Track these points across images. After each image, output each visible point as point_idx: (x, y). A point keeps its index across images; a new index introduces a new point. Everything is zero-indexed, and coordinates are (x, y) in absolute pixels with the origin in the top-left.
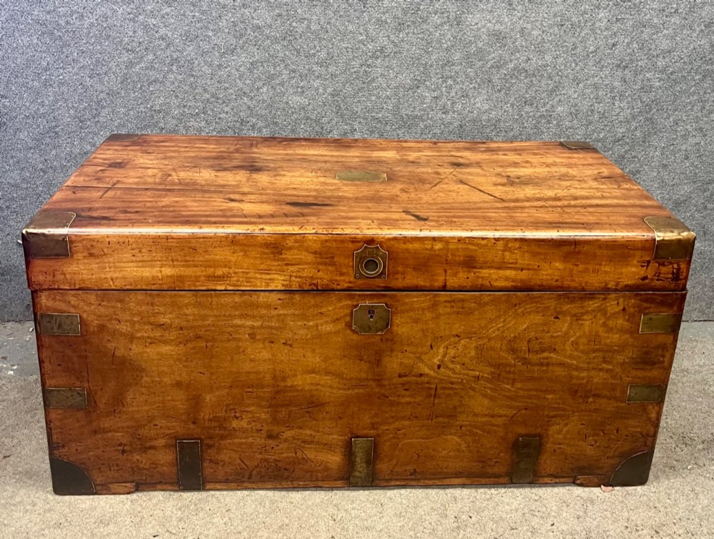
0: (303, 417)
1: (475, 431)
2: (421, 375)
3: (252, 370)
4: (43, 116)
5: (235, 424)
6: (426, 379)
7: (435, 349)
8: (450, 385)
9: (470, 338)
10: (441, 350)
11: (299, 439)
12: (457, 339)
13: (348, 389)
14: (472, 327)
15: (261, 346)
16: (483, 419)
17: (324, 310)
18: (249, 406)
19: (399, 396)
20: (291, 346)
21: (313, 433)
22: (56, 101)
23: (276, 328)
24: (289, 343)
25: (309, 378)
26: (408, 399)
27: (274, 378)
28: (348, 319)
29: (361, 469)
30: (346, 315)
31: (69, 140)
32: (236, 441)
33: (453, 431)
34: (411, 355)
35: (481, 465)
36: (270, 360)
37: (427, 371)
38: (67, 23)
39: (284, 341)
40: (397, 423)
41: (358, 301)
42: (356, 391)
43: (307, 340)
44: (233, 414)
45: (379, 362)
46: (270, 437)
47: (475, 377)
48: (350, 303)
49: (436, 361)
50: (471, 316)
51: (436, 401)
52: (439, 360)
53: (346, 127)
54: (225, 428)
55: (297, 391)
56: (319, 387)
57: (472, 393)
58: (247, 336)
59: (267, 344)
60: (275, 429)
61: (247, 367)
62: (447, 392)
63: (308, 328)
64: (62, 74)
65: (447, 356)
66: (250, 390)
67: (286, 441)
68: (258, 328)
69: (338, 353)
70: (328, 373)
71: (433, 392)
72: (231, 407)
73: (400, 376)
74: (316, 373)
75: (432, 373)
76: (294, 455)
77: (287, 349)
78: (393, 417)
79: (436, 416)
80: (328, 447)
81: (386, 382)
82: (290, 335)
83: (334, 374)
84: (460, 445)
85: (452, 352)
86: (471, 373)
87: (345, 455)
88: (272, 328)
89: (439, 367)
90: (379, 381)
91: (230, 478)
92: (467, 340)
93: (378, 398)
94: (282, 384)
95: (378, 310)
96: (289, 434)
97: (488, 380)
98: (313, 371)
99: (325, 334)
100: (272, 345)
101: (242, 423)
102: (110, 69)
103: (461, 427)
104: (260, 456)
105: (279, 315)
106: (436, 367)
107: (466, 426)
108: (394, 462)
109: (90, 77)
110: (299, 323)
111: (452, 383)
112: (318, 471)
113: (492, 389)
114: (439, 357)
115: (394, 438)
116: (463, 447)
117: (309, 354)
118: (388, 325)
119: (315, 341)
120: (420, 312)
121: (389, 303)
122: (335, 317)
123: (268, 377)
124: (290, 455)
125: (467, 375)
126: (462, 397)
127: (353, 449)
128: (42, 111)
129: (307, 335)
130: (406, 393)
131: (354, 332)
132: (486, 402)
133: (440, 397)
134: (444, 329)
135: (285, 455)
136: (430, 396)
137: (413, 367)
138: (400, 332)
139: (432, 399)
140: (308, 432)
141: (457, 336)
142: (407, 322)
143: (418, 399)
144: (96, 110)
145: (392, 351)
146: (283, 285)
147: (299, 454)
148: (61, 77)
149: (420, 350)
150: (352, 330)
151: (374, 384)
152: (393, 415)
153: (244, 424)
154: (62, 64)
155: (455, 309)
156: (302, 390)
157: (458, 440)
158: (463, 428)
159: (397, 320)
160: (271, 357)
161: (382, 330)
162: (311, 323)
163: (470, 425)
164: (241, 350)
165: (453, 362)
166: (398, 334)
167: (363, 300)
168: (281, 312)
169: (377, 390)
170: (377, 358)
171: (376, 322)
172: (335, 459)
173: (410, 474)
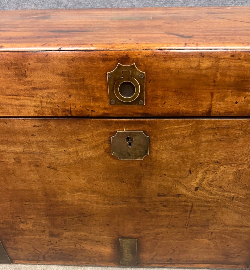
0: (76, 223)
1: (224, 236)
2: (179, 195)
3: (25, 188)
5: (22, 226)
6: (183, 199)
7: (194, 174)
8: (206, 204)
9: (230, 165)
10: (200, 175)
11: (76, 238)
12: (217, 165)
13: (113, 205)
14: (234, 154)
15: (28, 169)
16: (232, 229)
17: (82, 137)
18: (30, 214)
19: (158, 211)
20: (55, 169)
21: (87, 234)
23: (39, 154)
24: (53, 167)
25: (77, 196)
26: (166, 213)
27: (46, 194)
28: (107, 145)
29: (127, 255)
30: (104, 143)
32: (26, 237)
33: (204, 236)
34: (170, 179)
35: (224, 257)
36: (38, 180)
37: (184, 191)
39: (47, 165)
40: (156, 230)
41: (115, 128)
42: (120, 206)
43: (69, 164)
44: (19, 220)
45: (139, 184)
46: (52, 235)
47: (230, 198)
48: (106, 130)
49: (194, 184)
50: (234, 143)
51: (192, 215)
52: (197, 184)
53: (128, 4)
54: (16, 229)
55: (68, 205)
56: (87, 203)
57: (225, 210)
59: (33, 168)
60: (55, 231)
61: (21, 186)
62: (202, 208)
63: (69, 154)
65: (206, 180)
66: (27, 203)
67: (66, 238)
69: (101, 176)
70: (93, 192)
71: (189, 209)
72: (16, 215)
73: (159, 195)
74: (82, 192)
75: (189, 194)
76: (74, 247)
77: (52, 172)
78: (153, 225)
79: (191, 226)
80: (101, 243)
81: (146, 200)
82: (53, 160)
84: (209, 245)
85: (210, 177)
86: (226, 194)
87: (114, 248)
88: (34, 153)
89: (196, 189)
90: (140, 198)
91: (30, 258)
92: (226, 166)
93: (140, 212)
94: (54, 199)
95: (137, 138)
96: (67, 234)
97: (241, 200)
98: (79, 190)
99: (85, 159)
100: (38, 168)
101: (28, 226)
103: (212, 233)
104: (48, 247)
105: (38, 142)
106: (193, 189)
107: (216, 233)
108: (154, 253)
110: (59, 150)
111: (207, 202)
112: (95, 257)
113: (244, 207)
114: (197, 181)
115: (154, 239)
116: (212, 245)
117: (73, 176)
118: (147, 152)
119: (77, 165)
120: (181, 140)
121: (147, 130)
122: (93, 144)
123: (40, 193)
124: (71, 247)
125: (223, 195)
126: (215, 213)
127: (121, 245)
129: (69, 160)
130: (165, 208)
131: (114, 157)
132: (237, 217)
133: (195, 212)
134: (205, 156)
135: (67, 247)
136: (187, 211)
137: (171, 188)
138: (159, 159)
139: (188, 213)
140: (82, 233)
141: (217, 162)
142: (166, 149)
143: (175, 213)
145: (151, 174)
146: (36, 112)
147: (78, 246)
149: (178, 174)
150: (111, 156)
151: (135, 201)
152: (153, 224)
153: (29, 226)
155: (218, 137)
156: (72, 205)
157: (207, 241)
158: (214, 234)
159: (156, 147)
160: (39, 178)
161: (141, 156)
162: (71, 150)
163: (220, 232)
164: (11, 172)
165: (210, 185)
166: (156, 160)
167: (120, 127)
169: (138, 206)
170: (138, 181)
171: (135, 149)
172: (107, 250)
173: (168, 261)
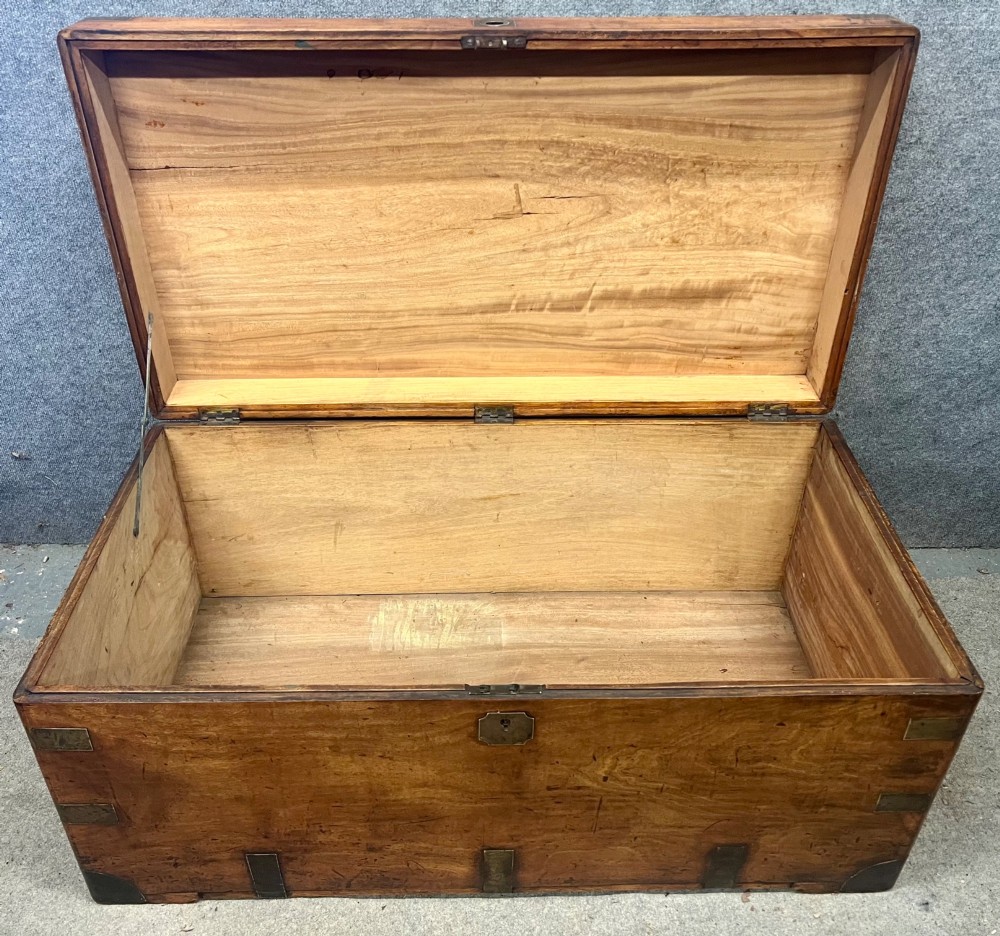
0: (415, 830)
1: (655, 841)
2: (579, 788)
3: (338, 784)
4: (15, 301)
5: (321, 838)
6: (586, 792)
7: (600, 761)
8: (622, 798)
9: (651, 748)
10: (609, 761)
11: (411, 852)
12: (632, 749)
13: (476, 803)
14: (655, 736)
15: (349, 759)
16: (666, 830)
17: (435, 720)
18: (339, 820)
19: (547, 809)
20: (391, 759)
21: (430, 846)
22: (30, 282)
23: (368, 741)
24: (388, 755)
25: (420, 793)
26: (560, 812)
27: (371, 791)
28: (472, 729)
29: (496, 876)
30: (468, 725)
31: (56, 332)
32: (325, 853)
33: (624, 841)
34: (564, 767)
35: (662, 873)
36: (362, 773)
37: (588, 783)
38: (25, 178)
39: (380, 754)
40: (545, 835)
41: (485, 709)
42: (487, 804)
43: (414, 752)
44: (318, 828)
45: (519, 775)
46: (371, 849)
47: (657, 789)
48: (472, 711)
49: (601, 773)
50: (653, 724)
51: (601, 814)
52: (605, 772)
54: (309, 842)
55: (404, 805)
56: (435, 801)
57: (651, 804)
58: (328, 749)
59: (357, 757)
60: (378, 843)
61: (332, 781)
62: (617, 804)
63: (415, 740)
64: (30, 247)
65: (618, 767)
66: (338, 804)
67: (393, 853)
68: (341, 739)
69: (460, 766)
70: (445, 787)
71: (596, 805)
72: (315, 822)
73: (549, 788)
74: (428, 786)
75: (595, 785)
76: (405, 866)
77: (385, 762)
78: (539, 830)
79: (601, 828)
80: (452, 858)
81: (529, 795)
82: (389, 747)
83: (453, 788)
84: (633, 855)
85: (624, 763)
86: (651, 785)
87: (475, 866)
88: (361, 740)
89: (605, 779)
90: (519, 794)
91: (322, 887)
92: (646, 751)
93: (519, 811)
94: (383, 798)
95: (515, 720)
96: (397, 847)
97: (674, 792)
98: (425, 785)
99: (439, 746)
100: (364, 758)
101: (332, 837)
102: (95, 240)
103: (636, 838)
104: (360, 868)
105: (371, 726)
106: (601, 779)
107: (642, 837)
108: (543, 871)
109: (70, 250)
110: (401, 735)
111: (623, 795)
112: (440, 880)
113: (680, 801)
114: (606, 769)
115: (542, 849)
116: (638, 855)
117: (418, 767)
118: (530, 735)
119: (425, 753)
120: (578, 721)
121: (531, 711)
122: (452, 728)
123: (361, 790)
124: (400, 866)
125: (646, 786)
126: (637, 809)
127: (486, 860)
128: (13, 295)
129: (413, 747)
130: (558, 805)
131: (482, 743)
132: (672, 814)
133: (606, 809)
134: (614, 739)
135: (394, 866)
136: (593, 808)
137: (567, 779)
138: (548, 743)
139: (595, 812)
140: (423, 845)
141: (632, 746)
142: (559, 732)
143: (574, 812)
144: (85, 292)
145: (537, 762)
147: (413, 865)
148: (30, 251)
149: (578, 761)
150: (478, 742)
151: (513, 797)
152: (539, 827)
153: (334, 838)
154: (28, 235)
155: (630, 717)
156: (410, 804)
157: (630, 850)
158: (639, 839)
159: (543, 729)
160: (363, 771)
161: (522, 741)
162: (418, 734)
163: (648, 836)
164: (321, 763)
165: (625, 774)
166: (544, 745)
167: (492, 708)
168: (372, 723)
169: (516, 803)
170: (516, 770)
171: (513, 733)
172: (462, 870)
173: (565, 882)
